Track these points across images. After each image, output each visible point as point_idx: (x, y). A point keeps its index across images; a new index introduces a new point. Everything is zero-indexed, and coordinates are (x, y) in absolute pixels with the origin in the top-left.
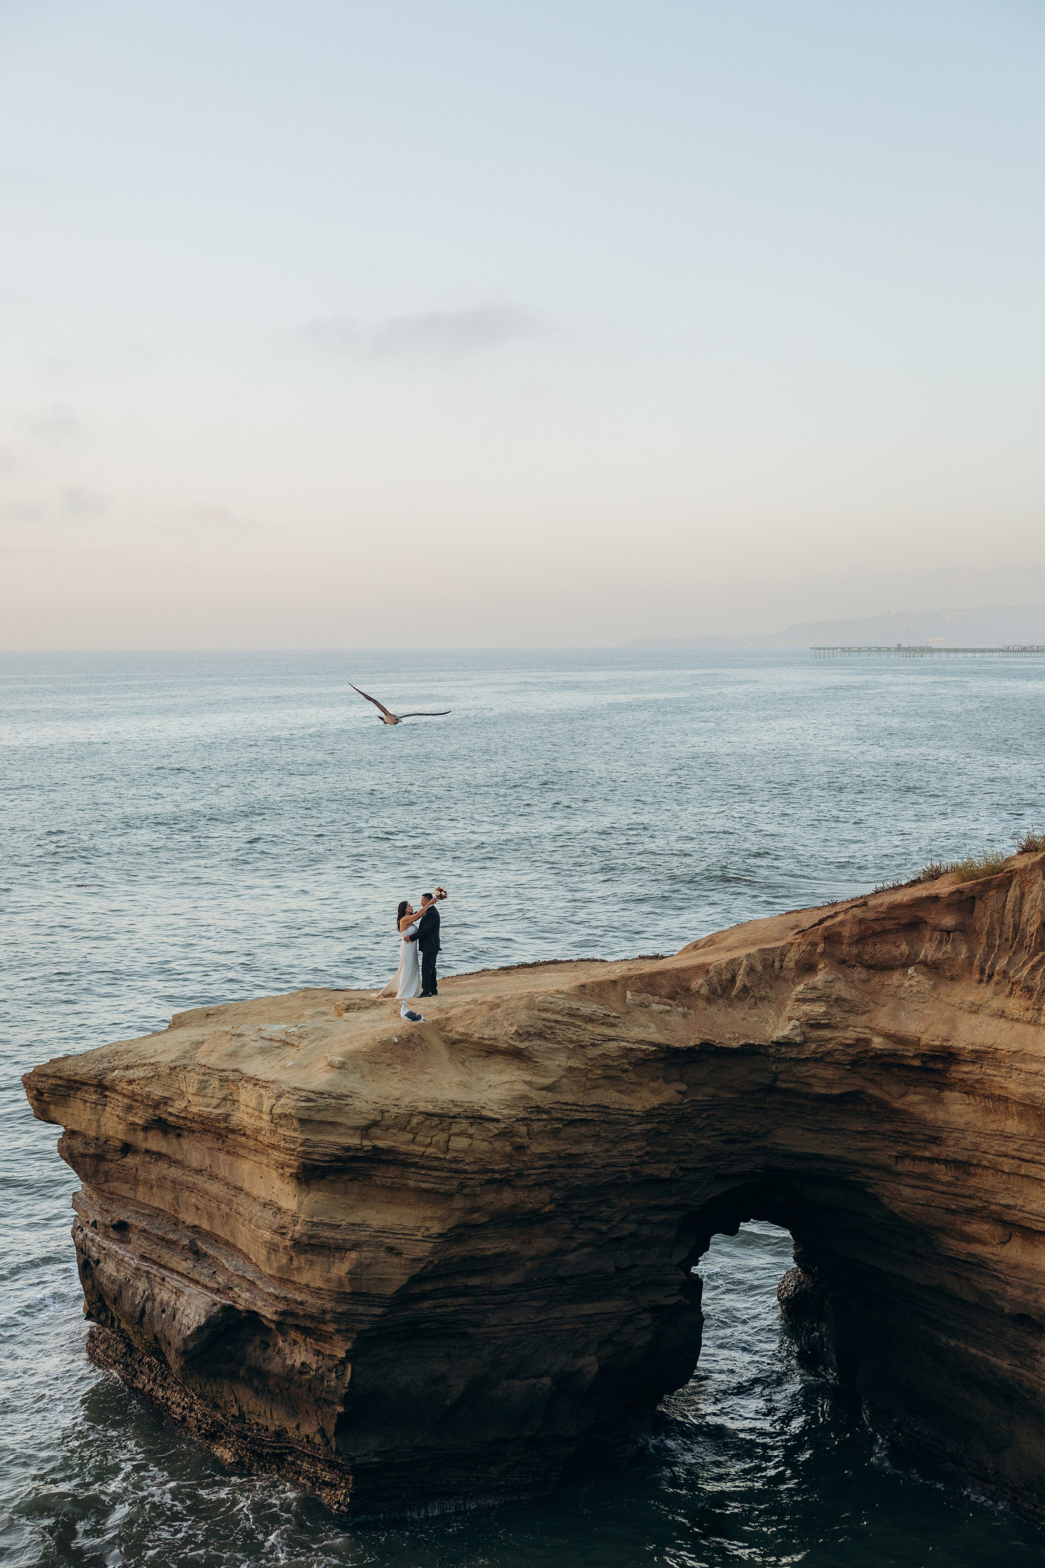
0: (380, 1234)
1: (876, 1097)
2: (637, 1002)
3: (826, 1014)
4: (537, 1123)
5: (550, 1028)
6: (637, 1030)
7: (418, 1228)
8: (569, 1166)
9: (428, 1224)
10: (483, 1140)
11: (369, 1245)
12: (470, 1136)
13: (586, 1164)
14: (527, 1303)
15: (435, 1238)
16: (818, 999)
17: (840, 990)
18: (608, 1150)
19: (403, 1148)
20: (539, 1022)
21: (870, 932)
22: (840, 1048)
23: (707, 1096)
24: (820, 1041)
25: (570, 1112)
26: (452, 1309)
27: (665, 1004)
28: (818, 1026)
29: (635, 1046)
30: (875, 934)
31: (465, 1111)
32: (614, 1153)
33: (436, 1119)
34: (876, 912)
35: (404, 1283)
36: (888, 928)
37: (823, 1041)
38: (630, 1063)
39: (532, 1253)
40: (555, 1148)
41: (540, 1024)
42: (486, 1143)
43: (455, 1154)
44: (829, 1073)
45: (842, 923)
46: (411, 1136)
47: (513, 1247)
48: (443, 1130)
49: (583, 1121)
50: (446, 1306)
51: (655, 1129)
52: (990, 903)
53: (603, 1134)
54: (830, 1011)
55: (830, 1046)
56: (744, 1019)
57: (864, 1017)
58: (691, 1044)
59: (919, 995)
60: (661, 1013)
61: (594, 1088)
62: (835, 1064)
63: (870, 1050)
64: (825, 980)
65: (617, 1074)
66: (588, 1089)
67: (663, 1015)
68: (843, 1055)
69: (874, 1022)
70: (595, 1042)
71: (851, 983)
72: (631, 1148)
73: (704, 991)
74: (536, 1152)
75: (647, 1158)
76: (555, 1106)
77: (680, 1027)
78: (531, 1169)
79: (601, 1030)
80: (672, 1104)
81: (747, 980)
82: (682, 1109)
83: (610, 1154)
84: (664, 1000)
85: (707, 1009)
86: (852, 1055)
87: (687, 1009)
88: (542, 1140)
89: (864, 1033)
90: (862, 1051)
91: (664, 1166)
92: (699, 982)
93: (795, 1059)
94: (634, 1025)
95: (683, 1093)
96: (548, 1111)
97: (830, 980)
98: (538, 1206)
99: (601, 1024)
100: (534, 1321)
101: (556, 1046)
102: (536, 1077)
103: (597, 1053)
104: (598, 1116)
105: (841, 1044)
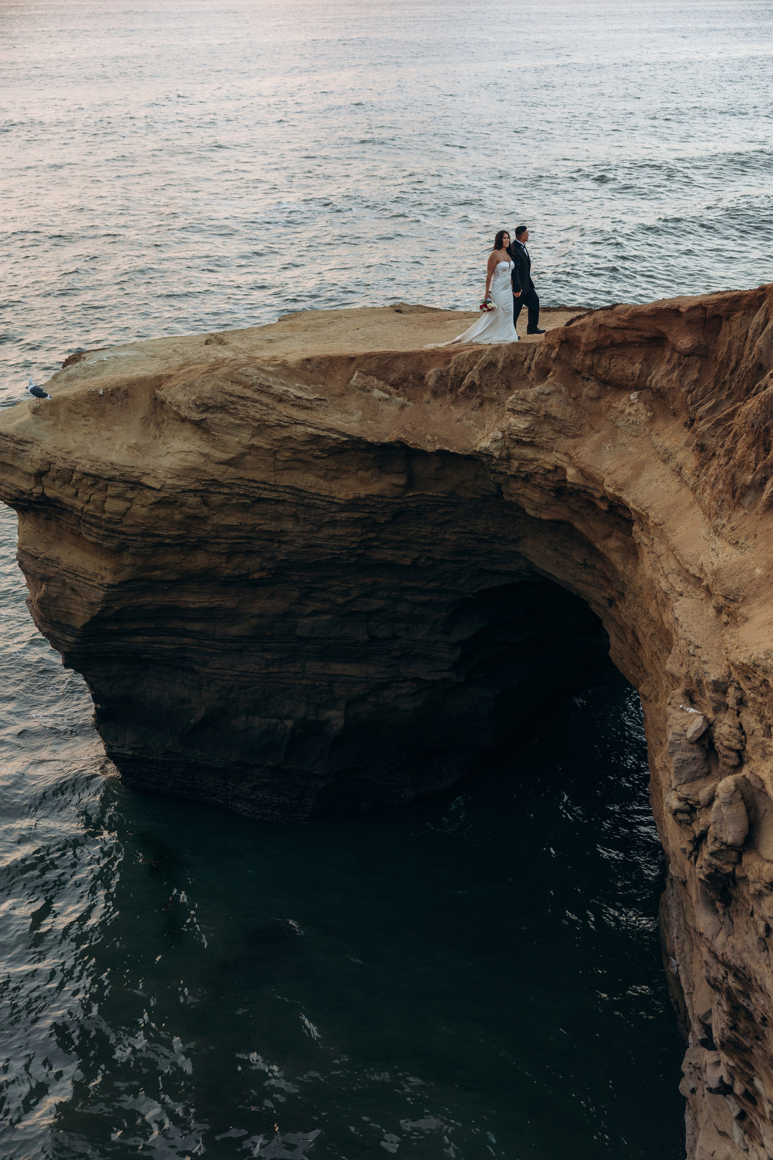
0: (65, 573)
1: (581, 532)
2: (359, 385)
3: (528, 430)
4: (218, 495)
5: (232, 402)
6: (338, 416)
7: (96, 575)
8: (272, 541)
9: (103, 573)
10: (143, 506)
11: (56, 581)
12: (130, 500)
13: (286, 541)
14: (260, 654)
15: (107, 587)
16: (526, 412)
17: (552, 405)
18: (311, 532)
19: (67, 500)
20: (221, 395)
21: (609, 341)
22: (541, 471)
23: (442, 492)
24: (523, 460)
25: (256, 490)
26: (172, 647)
27: (384, 391)
28: (519, 442)
29: (324, 434)
30: (614, 345)
31: (122, 475)
32: (320, 535)
33: (90, 479)
34: (619, 319)
35: (87, 621)
36: (629, 339)
37: (526, 460)
38: (322, 451)
39: (255, 611)
40: (250, 522)
41: (220, 398)
42: (144, 510)
43: (109, 516)
44: (536, 496)
45: (583, 327)
46: (74, 491)
47: (230, 603)
48: (100, 490)
49: (277, 502)
50: (163, 643)
51: (368, 518)
52: (735, 326)
53: (301, 516)
54: (537, 428)
55: (531, 467)
56: (458, 421)
57: (571, 442)
58: (386, 440)
59: (634, 427)
60: (380, 400)
61: (284, 469)
62: (540, 487)
63: (565, 481)
64: (541, 391)
65: (311, 459)
66: (279, 470)
67: (380, 403)
68: (546, 480)
69: (577, 450)
70: (282, 423)
71: (574, 399)
72: (341, 533)
73: (431, 382)
74: (222, 523)
75: (375, 543)
76: (238, 482)
77: (389, 419)
78: (220, 538)
79: (291, 412)
80: (385, 497)
81: (477, 377)
82: (399, 503)
83: (315, 535)
84: (388, 387)
85: (428, 402)
86: (553, 482)
87: (408, 400)
88: (228, 513)
89: (563, 461)
90: (560, 480)
91: (403, 553)
92: (431, 372)
93: (505, 474)
94: (336, 410)
95: (402, 487)
96: (229, 486)
97: (546, 392)
98: (244, 571)
99: (292, 405)
100: (263, 672)
101: (238, 422)
102: (215, 451)
103: (283, 435)
104: (291, 498)
105: (543, 468)
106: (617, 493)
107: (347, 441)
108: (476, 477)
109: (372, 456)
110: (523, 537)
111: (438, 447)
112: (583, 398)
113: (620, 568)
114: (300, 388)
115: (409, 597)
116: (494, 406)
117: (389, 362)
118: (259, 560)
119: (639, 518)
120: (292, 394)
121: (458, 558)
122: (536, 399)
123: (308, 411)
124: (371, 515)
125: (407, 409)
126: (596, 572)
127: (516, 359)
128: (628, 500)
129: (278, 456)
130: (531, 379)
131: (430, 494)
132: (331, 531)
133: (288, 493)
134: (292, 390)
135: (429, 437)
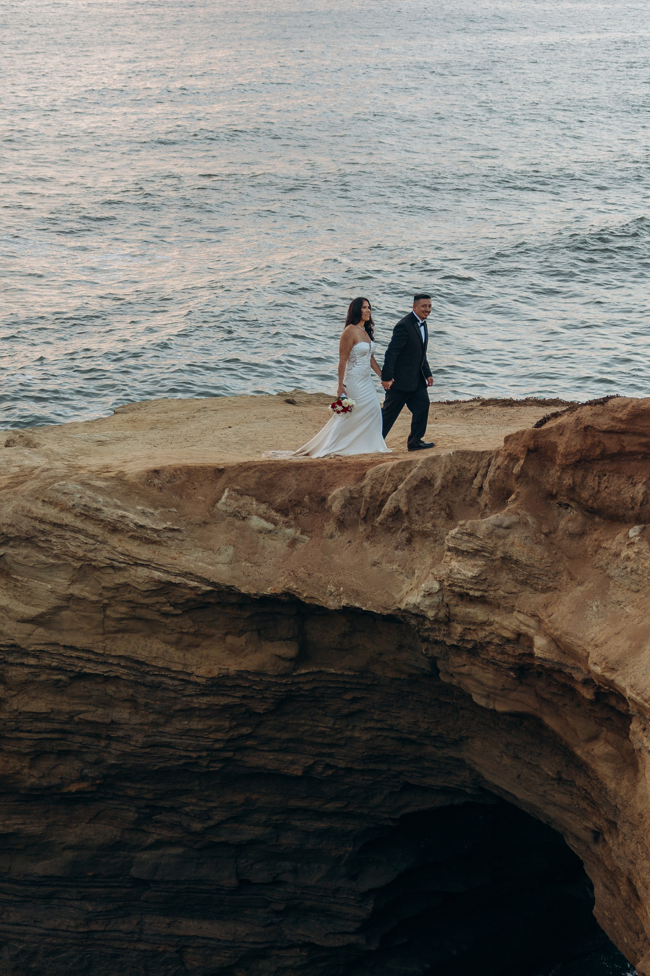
1: (553, 731)
2: (230, 510)
3: (477, 580)
4: (19, 668)
5: (43, 532)
6: (198, 554)
8: (98, 736)
13: (118, 737)
14: (76, 903)
16: (475, 554)
17: (513, 544)
18: (155, 724)
20: (26, 521)
21: (598, 451)
22: (496, 641)
23: (350, 669)
24: (470, 623)
25: (76, 662)
27: (267, 519)
28: (464, 597)
29: (178, 580)
30: (606, 457)
32: (168, 729)
34: (613, 419)
36: (627, 449)
37: (474, 624)
38: (174, 605)
39: (71, 840)
40: (66, 708)
41: (25, 525)
44: (488, 677)
49: (106, 679)
51: (240, 705)
53: (142, 701)
54: (490, 576)
55: (482, 634)
56: (375, 564)
57: (541, 598)
58: (269, 591)
59: (634, 577)
60: (261, 532)
61: (118, 632)
62: (495, 664)
63: (531, 655)
64: (498, 523)
65: (157, 618)
66: (109, 632)
67: (261, 536)
68: (503, 653)
69: (550, 610)
70: (116, 564)
71: (547, 535)
72: (200, 727)
73: (336, 507)
74: (26, 709)
75: (249, 743)
76: (50, 649)
77: (273, 560)
78: (22, 731)
79: (129, 548)
80: (265, 675)
81: (403, 500)
82: (286, 684)
83: (161, 729)
84: (273, 513)
85: (331, 537)
86: (513, 656)
87: (302, 533)
88: (33, 694)
89: (528, 626)
90: (524, 654)
91: (290, 758)
92: (336, 492)
93: (443, 643)
94: (196, 546)
95: (291, 660)
96: (36, 655)
97: (504, 525)
98: (55, 781)
99: (131, 537)
100: (82, 930)
101: (52, 561)
102: (16, 603)
103: (117, 581)
104: (127, 674)
105: (499, 636)
106: (607, 675)
107: (211, 591)
108: (401, 647)
109: (247, 614)
110: (468, 738)
111: (344, 602)
112: (560, 533)
113: (612, 785)
114: (144, 513)
115: (298, 823)
116: (428, 543)
117: (276, 475)
118: (78, 764)
119: (639, 712)
120: (131, 521)
121: (372, 766)
122: (490, 534)
123: (154, 547)
124: (245, 702)
125: (299, 546)
126: (575, 790)
127: (461, 475)
128: (623, 685)
129: (108, 612)
130: (482, 504)
131: (333, 671)
132: (185, 724)
133: (123, 667)
134: (131, 516)
135: (331, 588)
